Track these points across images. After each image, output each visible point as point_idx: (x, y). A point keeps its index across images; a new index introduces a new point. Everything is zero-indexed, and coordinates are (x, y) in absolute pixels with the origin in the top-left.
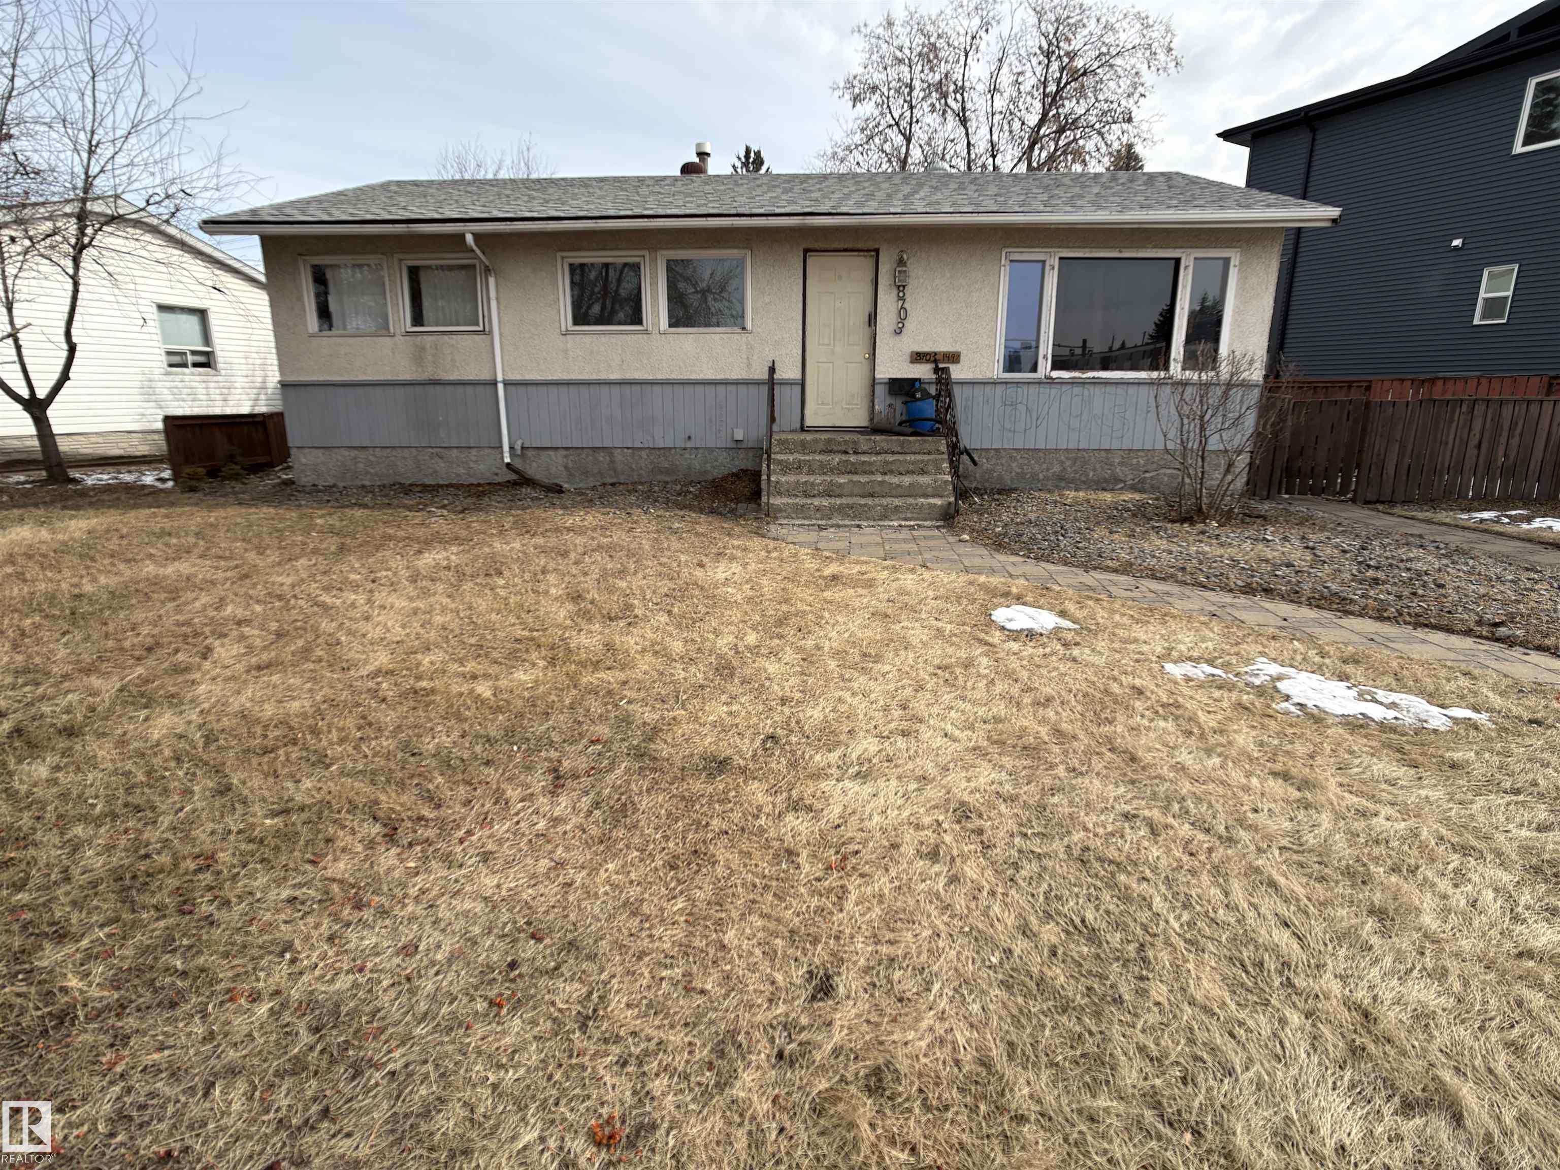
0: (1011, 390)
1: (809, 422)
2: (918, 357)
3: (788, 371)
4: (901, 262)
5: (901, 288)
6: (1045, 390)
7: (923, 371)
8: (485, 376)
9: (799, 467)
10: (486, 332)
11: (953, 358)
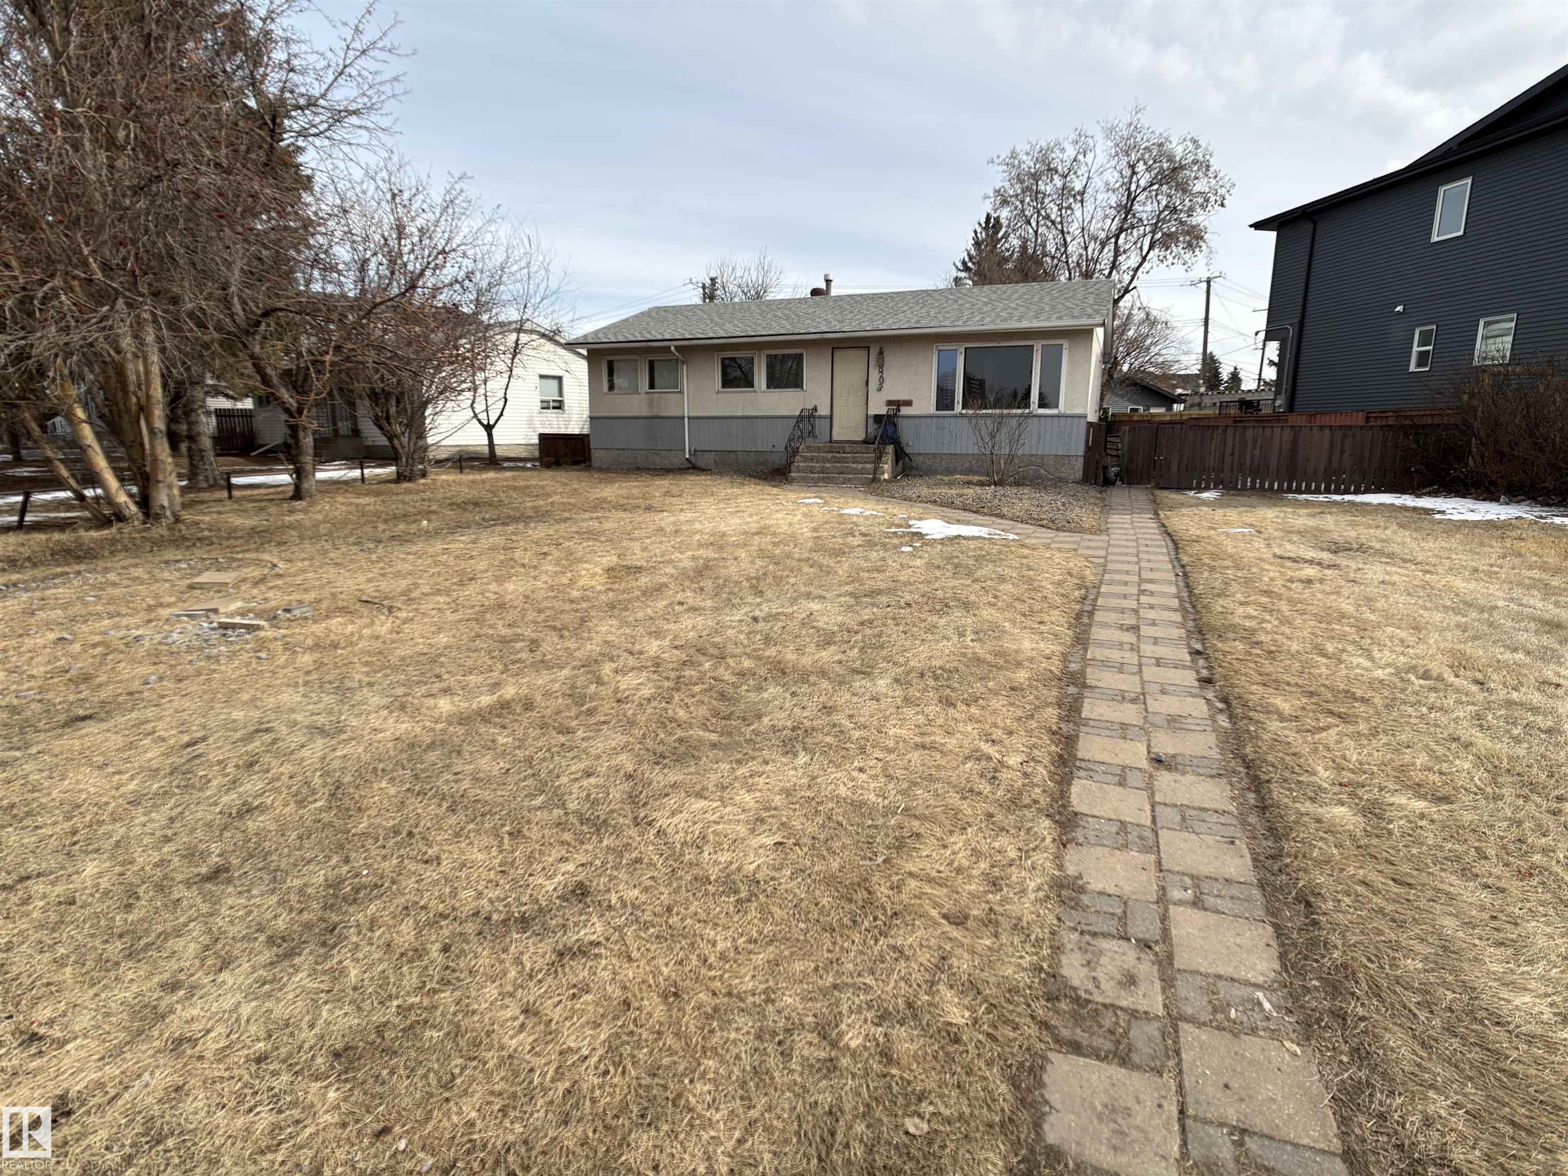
0: (941, 421)
1: (835, 437)
2: (890, 403)
3: (824, 411)
4: (881, 353)
5: (881, 367)
6: (960, 420)
7: (890, 410)
10: (681, 392)
11: (909, 403)
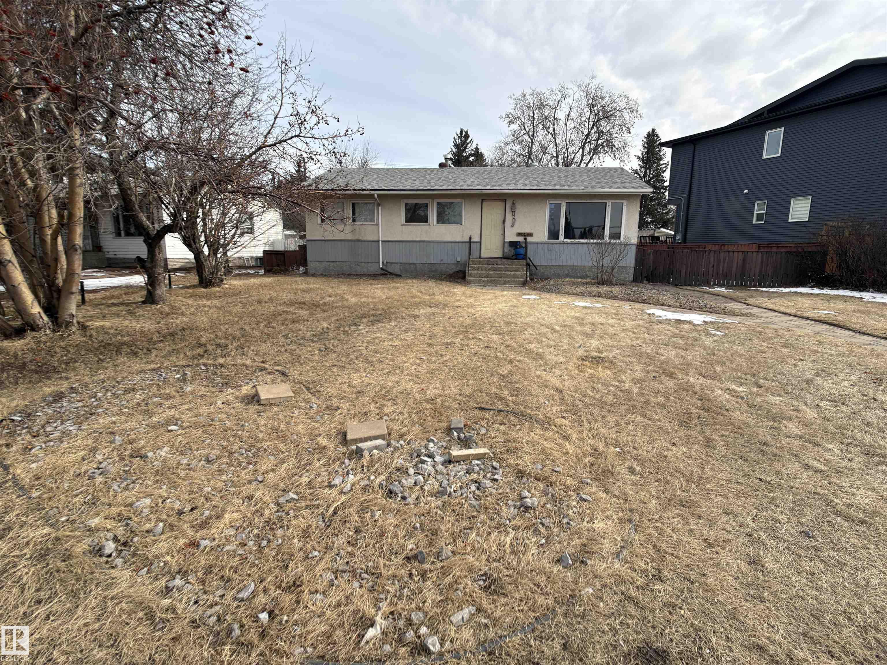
0: (550, 245)
1: (482, 256)
2: (519, 234)
3: (476, 238)
4: (513, 204)
5: (513, 212)
6: (562, 246)
7: (521, 239)
8: (376, 238)
9: (478, 269)
10: (377, 225)
11: (531, 235)
